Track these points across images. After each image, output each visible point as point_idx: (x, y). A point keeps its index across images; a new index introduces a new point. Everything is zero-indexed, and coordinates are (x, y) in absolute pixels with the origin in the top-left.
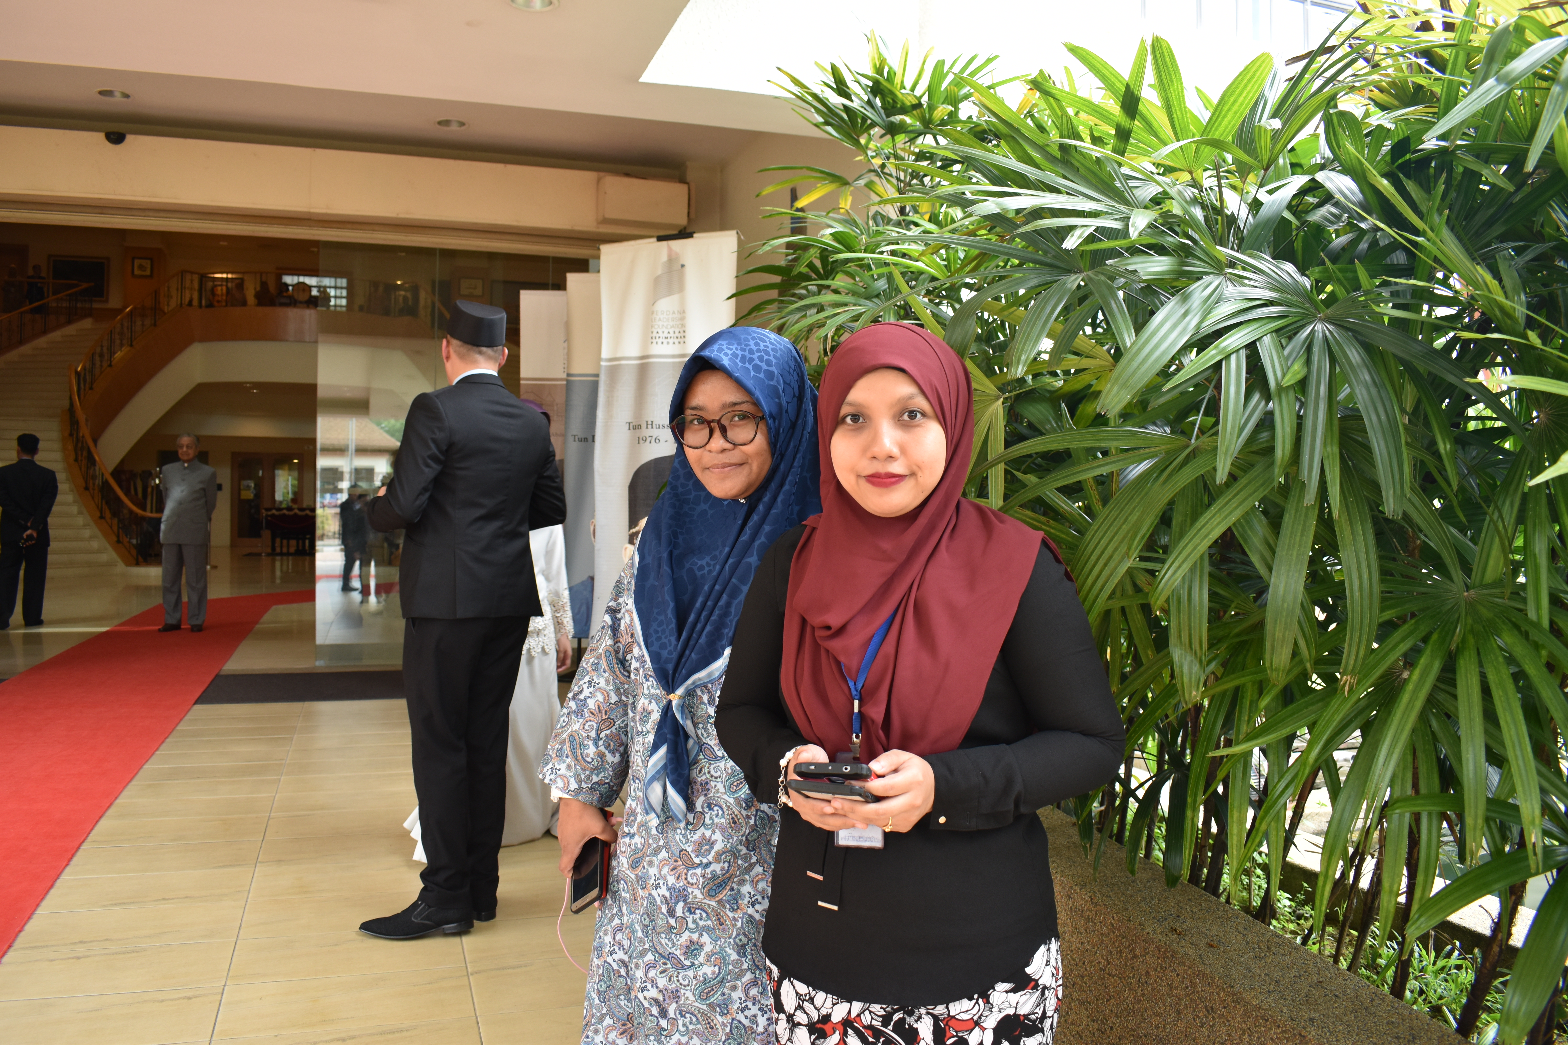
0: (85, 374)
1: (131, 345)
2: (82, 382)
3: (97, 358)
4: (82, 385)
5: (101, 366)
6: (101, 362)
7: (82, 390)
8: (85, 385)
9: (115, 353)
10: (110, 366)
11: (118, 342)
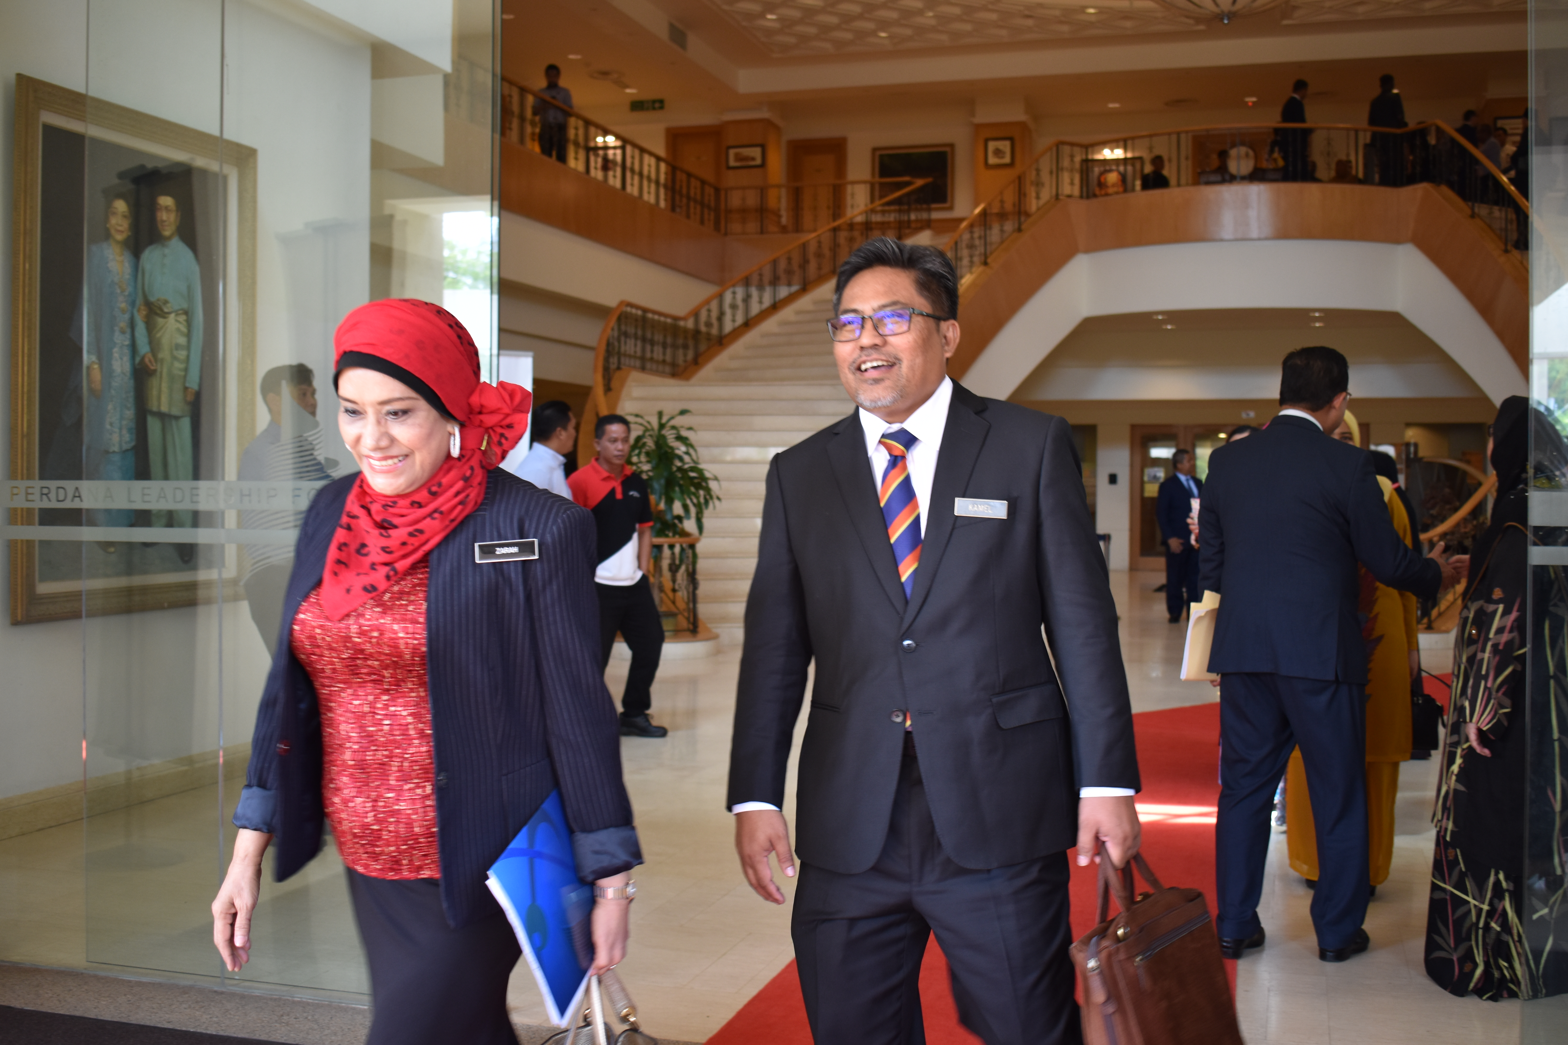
1: (985, 264)
11: (965, 262)
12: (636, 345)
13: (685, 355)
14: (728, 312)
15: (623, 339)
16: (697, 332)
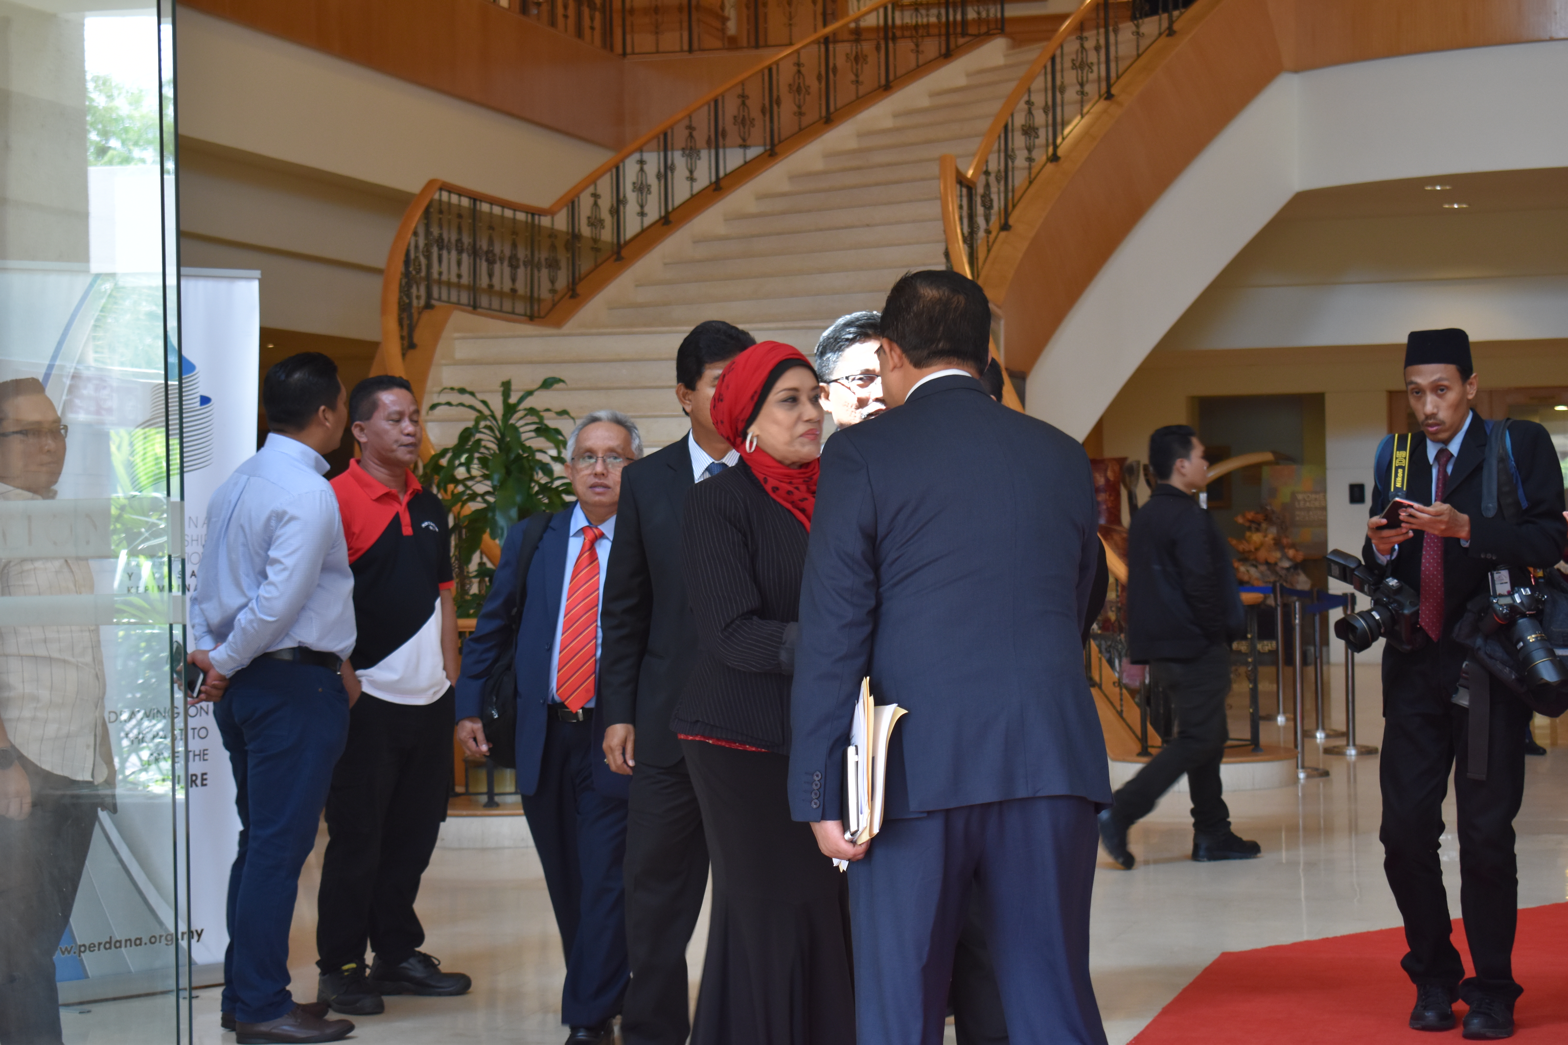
0: (987, 186)
1: (1109, 96)
2: (980, 210)
3: (1019, 141)
4: (981, 221)
5: (1030, 160)
6: (1029, 149)
7: (981, 234)
8: (987, 220)
9: (1064, 124)
10: (1055, 158)
11: (1071, 94)
12: (459, 263)
13: (553, 281)
14: (631, 197)
15: (435, 250)
16: (575, 236)
